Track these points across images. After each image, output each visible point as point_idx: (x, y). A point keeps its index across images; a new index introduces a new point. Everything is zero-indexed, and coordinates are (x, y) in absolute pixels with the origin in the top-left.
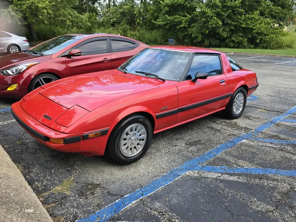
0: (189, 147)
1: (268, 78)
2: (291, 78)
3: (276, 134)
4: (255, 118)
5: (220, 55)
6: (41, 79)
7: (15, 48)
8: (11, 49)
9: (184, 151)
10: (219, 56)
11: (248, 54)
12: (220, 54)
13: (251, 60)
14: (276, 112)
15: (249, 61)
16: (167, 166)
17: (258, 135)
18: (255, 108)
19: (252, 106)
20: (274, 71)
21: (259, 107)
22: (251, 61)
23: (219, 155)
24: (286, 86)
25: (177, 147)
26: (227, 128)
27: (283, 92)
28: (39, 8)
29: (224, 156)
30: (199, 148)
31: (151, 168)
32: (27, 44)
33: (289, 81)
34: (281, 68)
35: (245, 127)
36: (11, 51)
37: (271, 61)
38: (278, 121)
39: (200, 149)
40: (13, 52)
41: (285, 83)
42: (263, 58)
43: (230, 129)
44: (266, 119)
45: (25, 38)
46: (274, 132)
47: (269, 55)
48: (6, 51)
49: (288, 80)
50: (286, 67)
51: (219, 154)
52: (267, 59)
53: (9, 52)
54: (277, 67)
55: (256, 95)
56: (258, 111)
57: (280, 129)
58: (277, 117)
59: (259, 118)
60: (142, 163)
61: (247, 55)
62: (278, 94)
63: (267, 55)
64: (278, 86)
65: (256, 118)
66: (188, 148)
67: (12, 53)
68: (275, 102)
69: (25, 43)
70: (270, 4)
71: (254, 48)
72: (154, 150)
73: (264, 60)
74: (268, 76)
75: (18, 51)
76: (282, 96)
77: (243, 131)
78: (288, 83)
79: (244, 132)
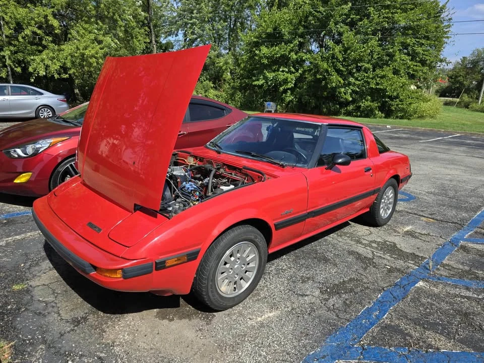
0: (327, 297)
1: (418, 162)
2: (453, 164)
3: (467, 268)
4: (422, 234)
5: (362, 130)
6: (73, 165)
7: (47, 110)
8: (40, 112)
9: (321, 307)
10: (360, 130)
11: (378, 125)
12: (362, 128)
13: (385, 134)
14: (452, 223)
15: (382, 136)
16: (295, 347)
17: (438, 269)
18: (416, 216)
19: (410, 211)
20: (424, 152)
21: (421, 213)
22: (385, 136)
23: (386, 318)
24: (449, 176)
25: (306, 298)
26: (382, 255)
27: (449, 188)
28: (85, 56)
29: (397, 322)
30: (346, 300)
31: (264, 353)
32: (65, 105)
33: (451, 169)
34: (431, 147)
35: (411, 252)
36: (41, 115)
37: (413, 136)
38: (461, 241)
39: (348, 302)
40: (44, 117)
41: (448, 171)
42: (401, 132)
43: (389, 258)
44: (441, 237)
45: (62, 97)
46: (462, 264)
47: (408, 128)
48: (33, 115)
49: (448, 166)
50: (439, 146)
51: (386, 316)
52: (407, 133)
53: (37, 117)
54: (425, 146)
55: (411, 193)
56: (422, 220)
57: (470, 257)
58: (456, 232)
59: (429, 234)
60: (246, 339)
61: (377, 127)
62: (443, 190)
63: (405, 128)
64: (437, 176)
65: (424, 234)
66: (327, 301)
67: (42, 117)
68: (444, 206)
69: (62, 104)
70: (407, 59)
71: (386, 117)
72: (265, 304)
73: (404, 136)
74: (417, 160)
75: (51, 115)
76: (451, 194)
77: (412, 262)
78: (451, 172)
79: (413, 264)
